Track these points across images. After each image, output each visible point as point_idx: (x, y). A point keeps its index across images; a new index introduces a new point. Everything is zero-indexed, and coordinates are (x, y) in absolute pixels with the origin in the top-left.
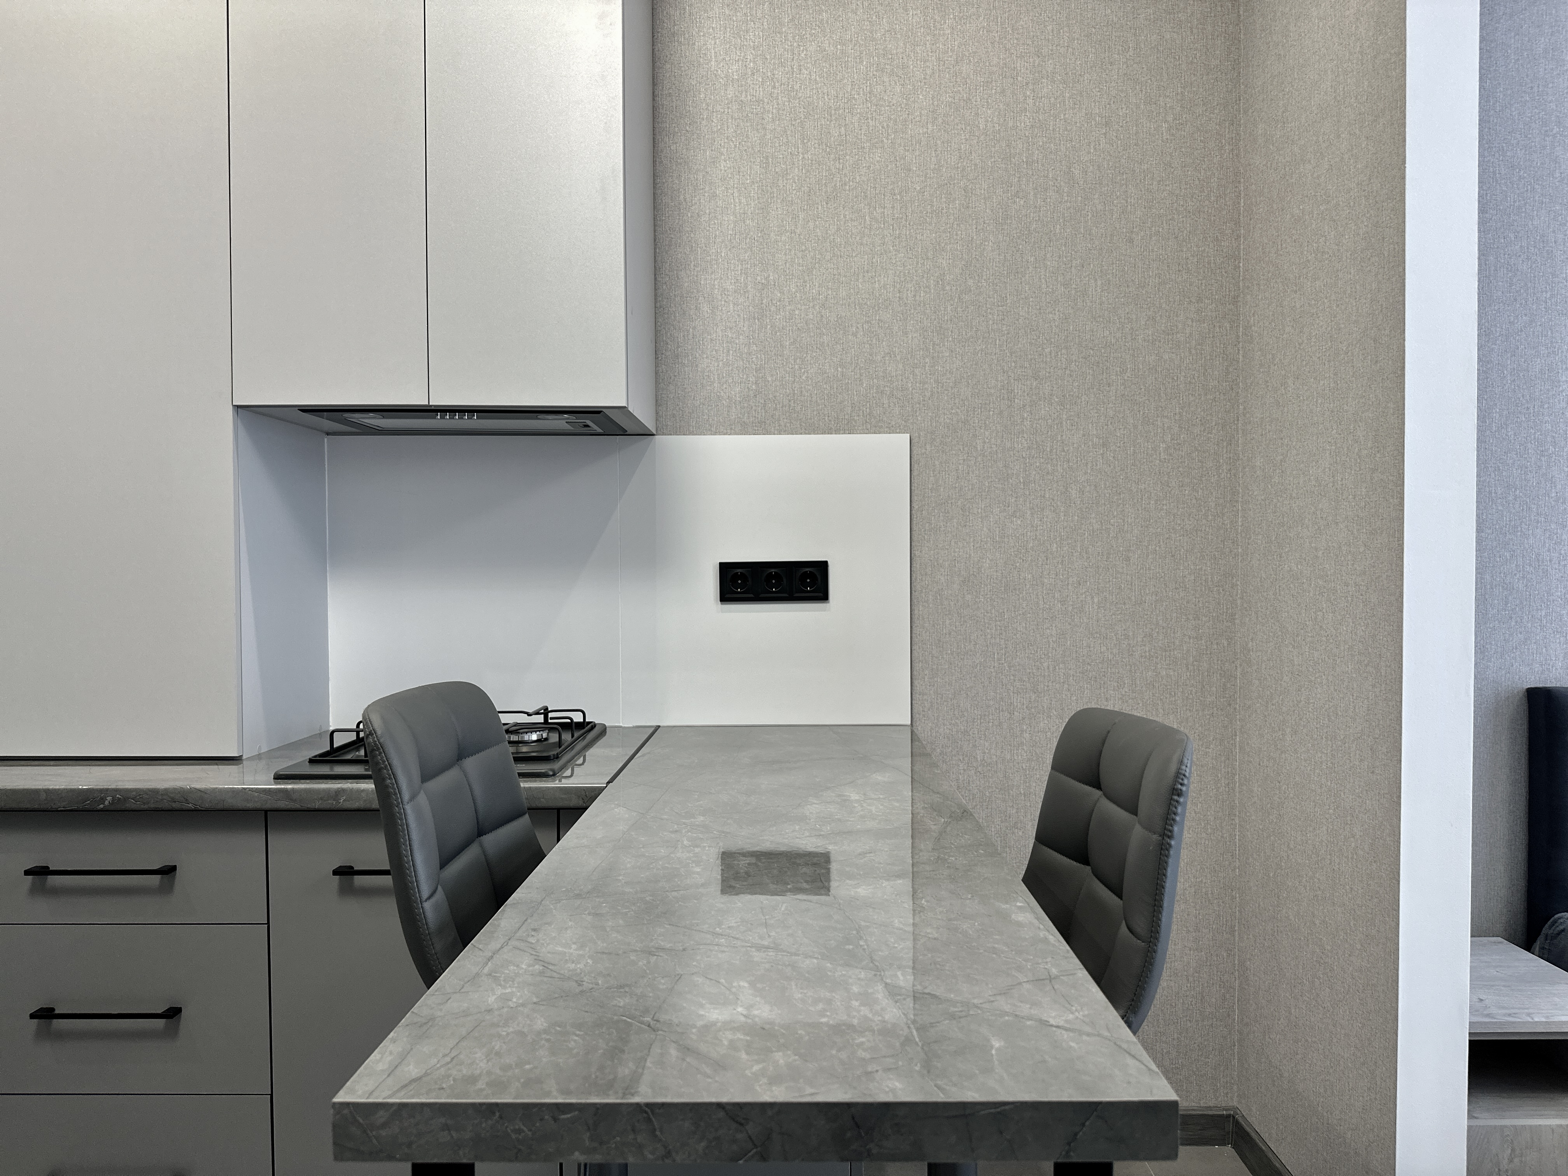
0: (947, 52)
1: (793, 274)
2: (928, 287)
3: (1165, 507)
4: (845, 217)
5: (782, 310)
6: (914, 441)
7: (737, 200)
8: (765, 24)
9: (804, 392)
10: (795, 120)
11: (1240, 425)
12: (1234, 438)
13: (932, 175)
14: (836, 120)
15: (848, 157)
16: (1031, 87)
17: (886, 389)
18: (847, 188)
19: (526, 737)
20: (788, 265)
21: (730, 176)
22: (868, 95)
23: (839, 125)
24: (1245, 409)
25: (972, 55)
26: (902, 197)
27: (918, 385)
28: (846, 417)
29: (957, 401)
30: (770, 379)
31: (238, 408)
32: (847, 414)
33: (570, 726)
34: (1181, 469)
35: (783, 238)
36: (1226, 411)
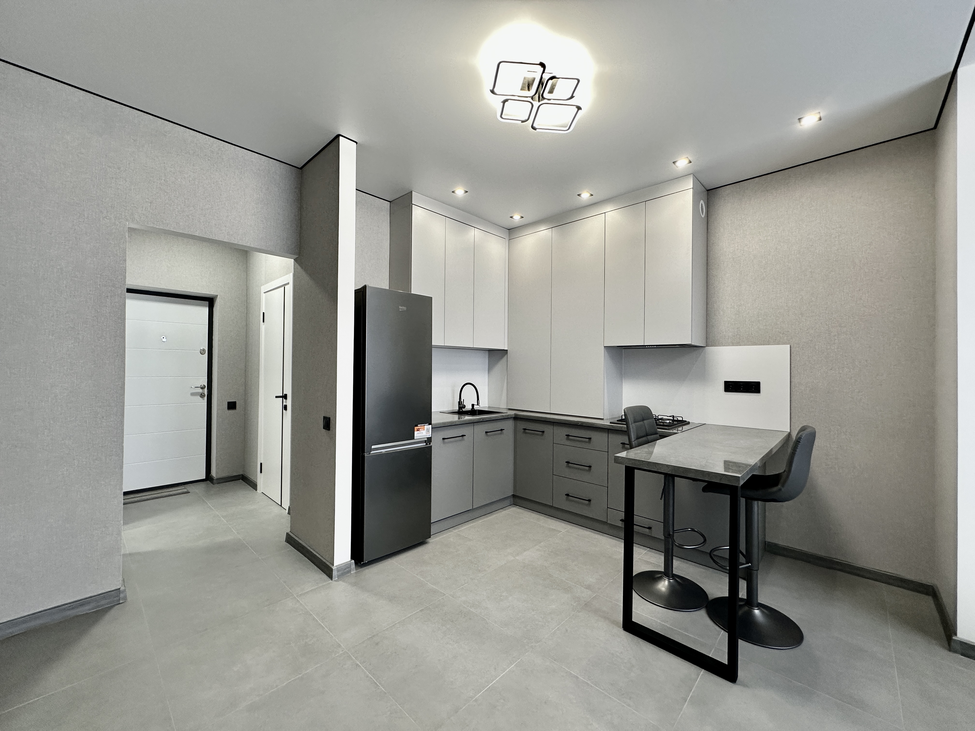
1: (749, 302)
4: (767, 284)
5: (745, 312)
6: (792, 346)
7: (732, 284)
8: (741, 235)
9: (753, 334)
10: (751, 260)
14: (764, 258)
15: (768, 268)
17: (781, 332)
18: (768, 276)
19: (666, 421)
20: (748, 299)
21: (729, 278)
27: (793, 330)
29: (808, 335)
30: (741, 331)
31: (605, 347)
32: (767, 339)
33: (678, 421)
35: (746, 292)
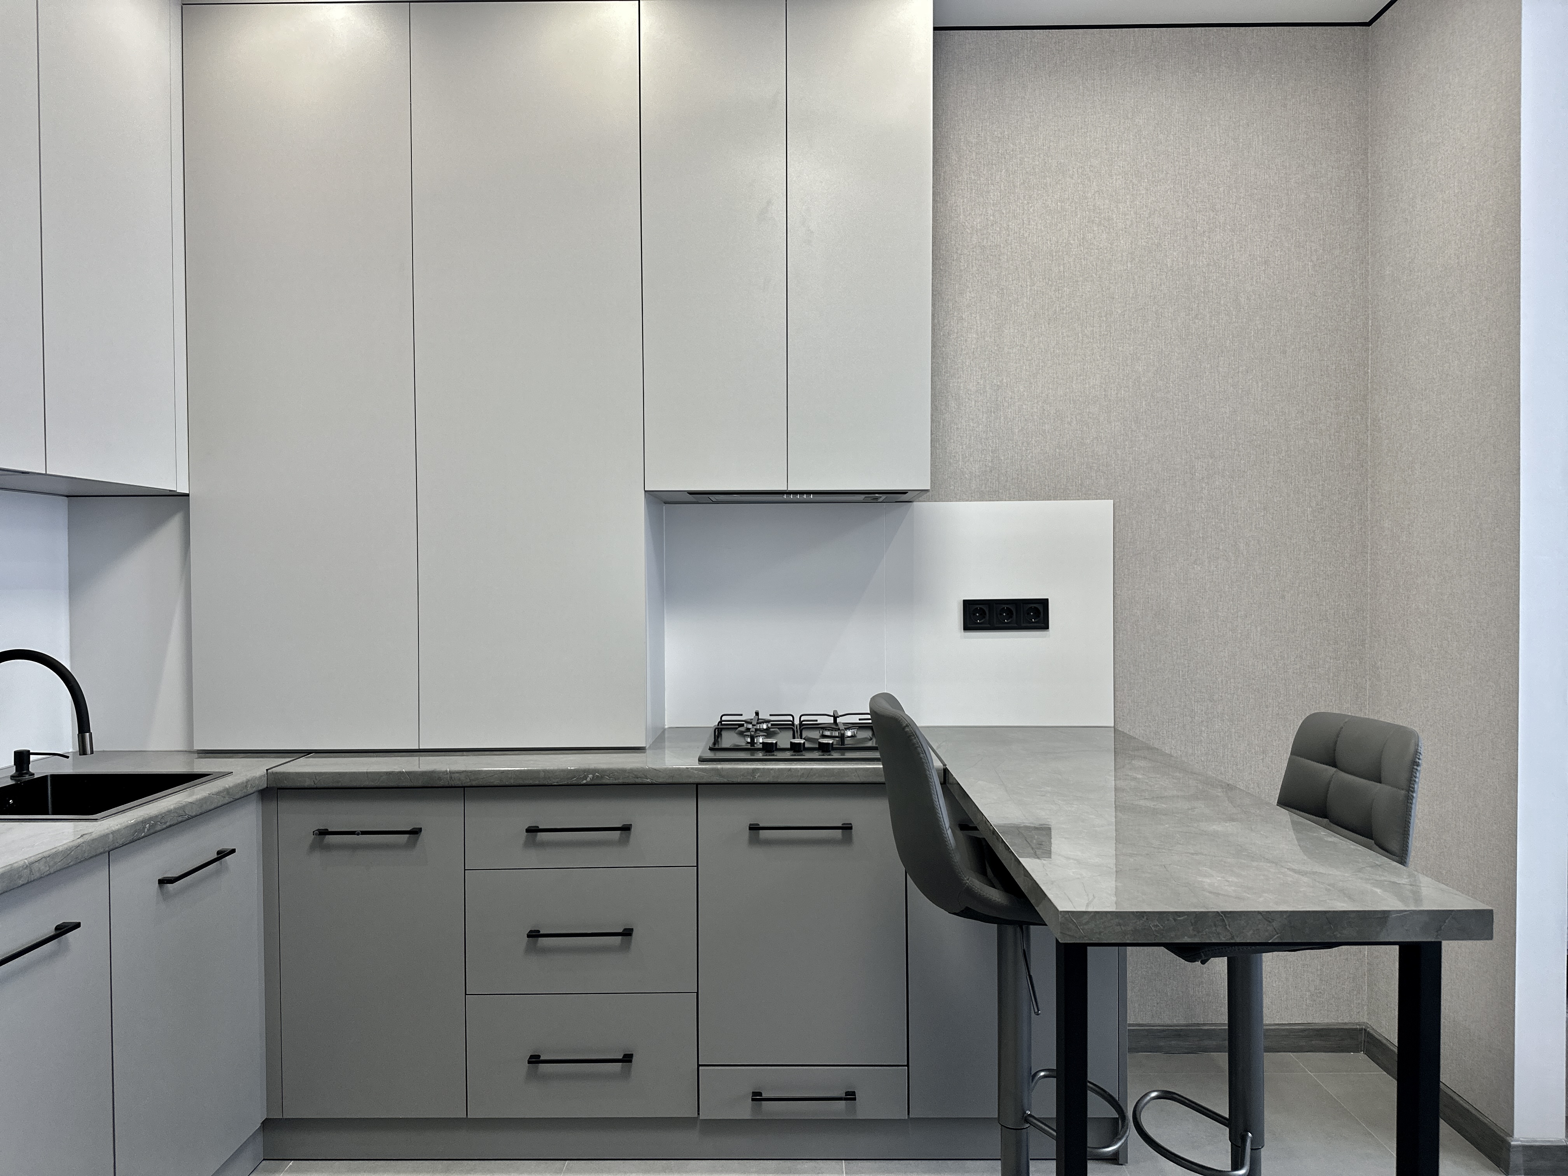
0: (1143, 208)
1: (1021, 378)
2: (1128, 387)
3: (1311, 557)
4: (1062, 334)
5: (1012, 405)
6: (1119, 505)
7: (978, 322)
8: (1002, 186)
9: (1030, 468)
10: (1025, 260)
11: (1369, 494)
12: (1364, 504)
13: (1131, 302)
14: (1056, 260)
15: (1065, 289)
16: (1207, 234)
17: (1094, 465)
18: (1065, 312)
20: (1018, 371)
21: (973, 303)
22: (1082, 241)
23: (1059, 264)
24: (1373, 482)
25: (1162, 210)
26: (1107, 319)
27: (1119, 462)
28: (1062, 487)
29: (1150, 475)
30: (1002, 458)
31: (646, 493)
32: (1063, 484)
34: (1323, 528)
35: (1014, 350)
36: (1358, 484)
